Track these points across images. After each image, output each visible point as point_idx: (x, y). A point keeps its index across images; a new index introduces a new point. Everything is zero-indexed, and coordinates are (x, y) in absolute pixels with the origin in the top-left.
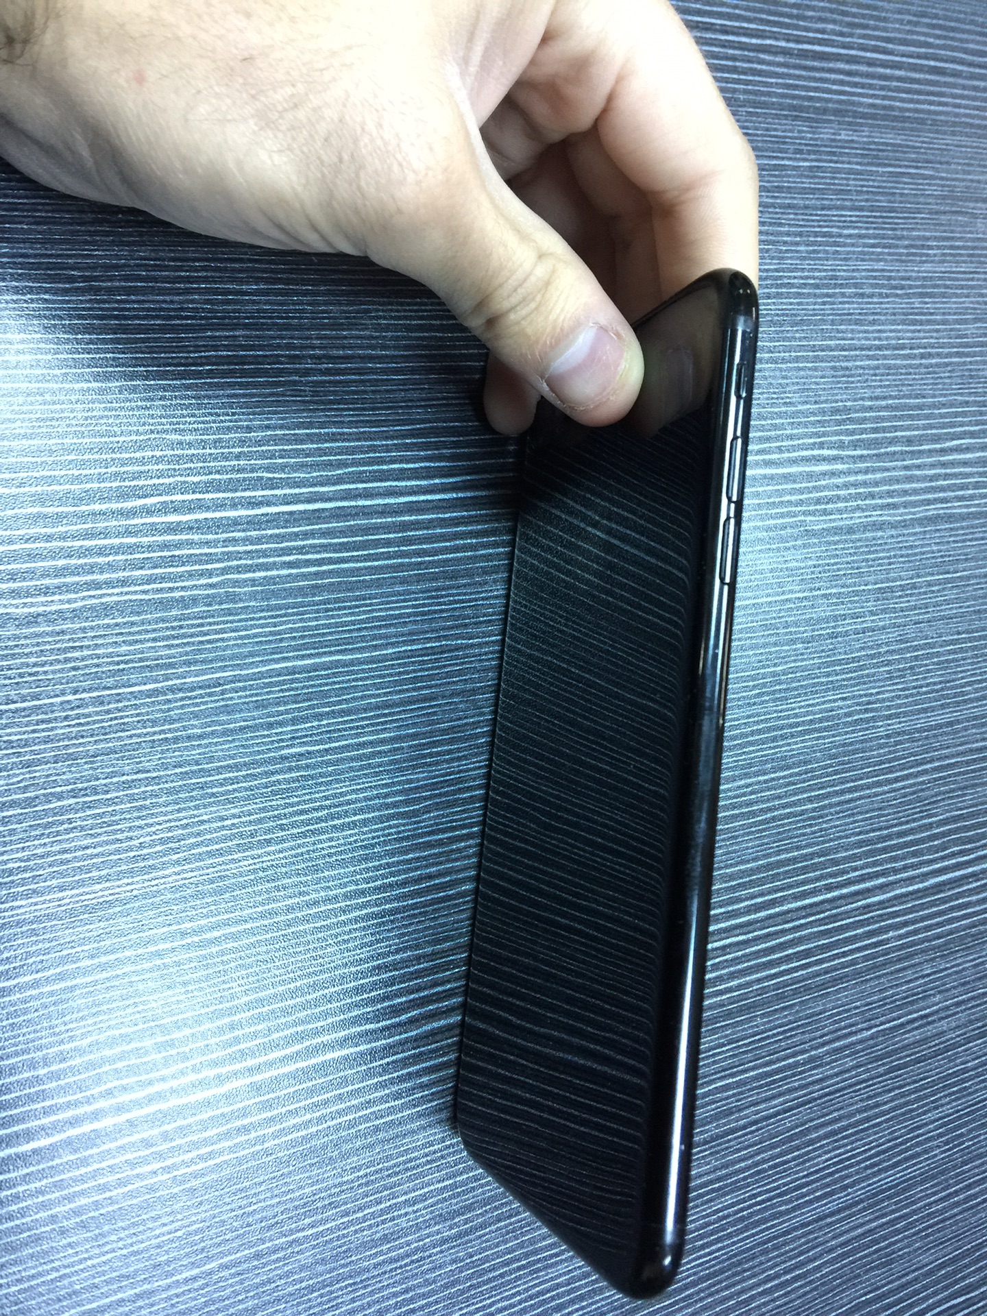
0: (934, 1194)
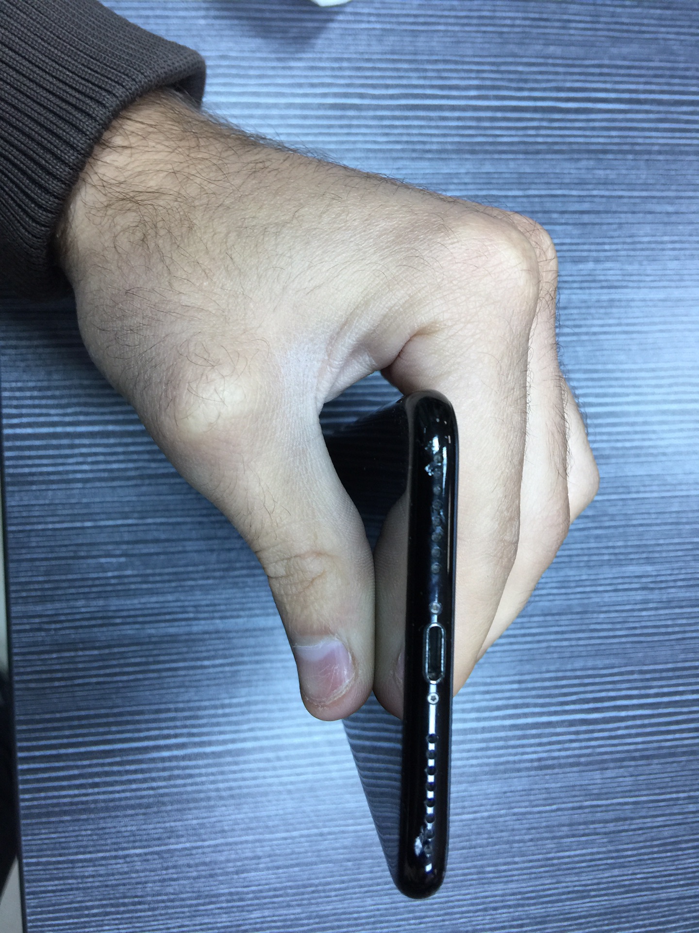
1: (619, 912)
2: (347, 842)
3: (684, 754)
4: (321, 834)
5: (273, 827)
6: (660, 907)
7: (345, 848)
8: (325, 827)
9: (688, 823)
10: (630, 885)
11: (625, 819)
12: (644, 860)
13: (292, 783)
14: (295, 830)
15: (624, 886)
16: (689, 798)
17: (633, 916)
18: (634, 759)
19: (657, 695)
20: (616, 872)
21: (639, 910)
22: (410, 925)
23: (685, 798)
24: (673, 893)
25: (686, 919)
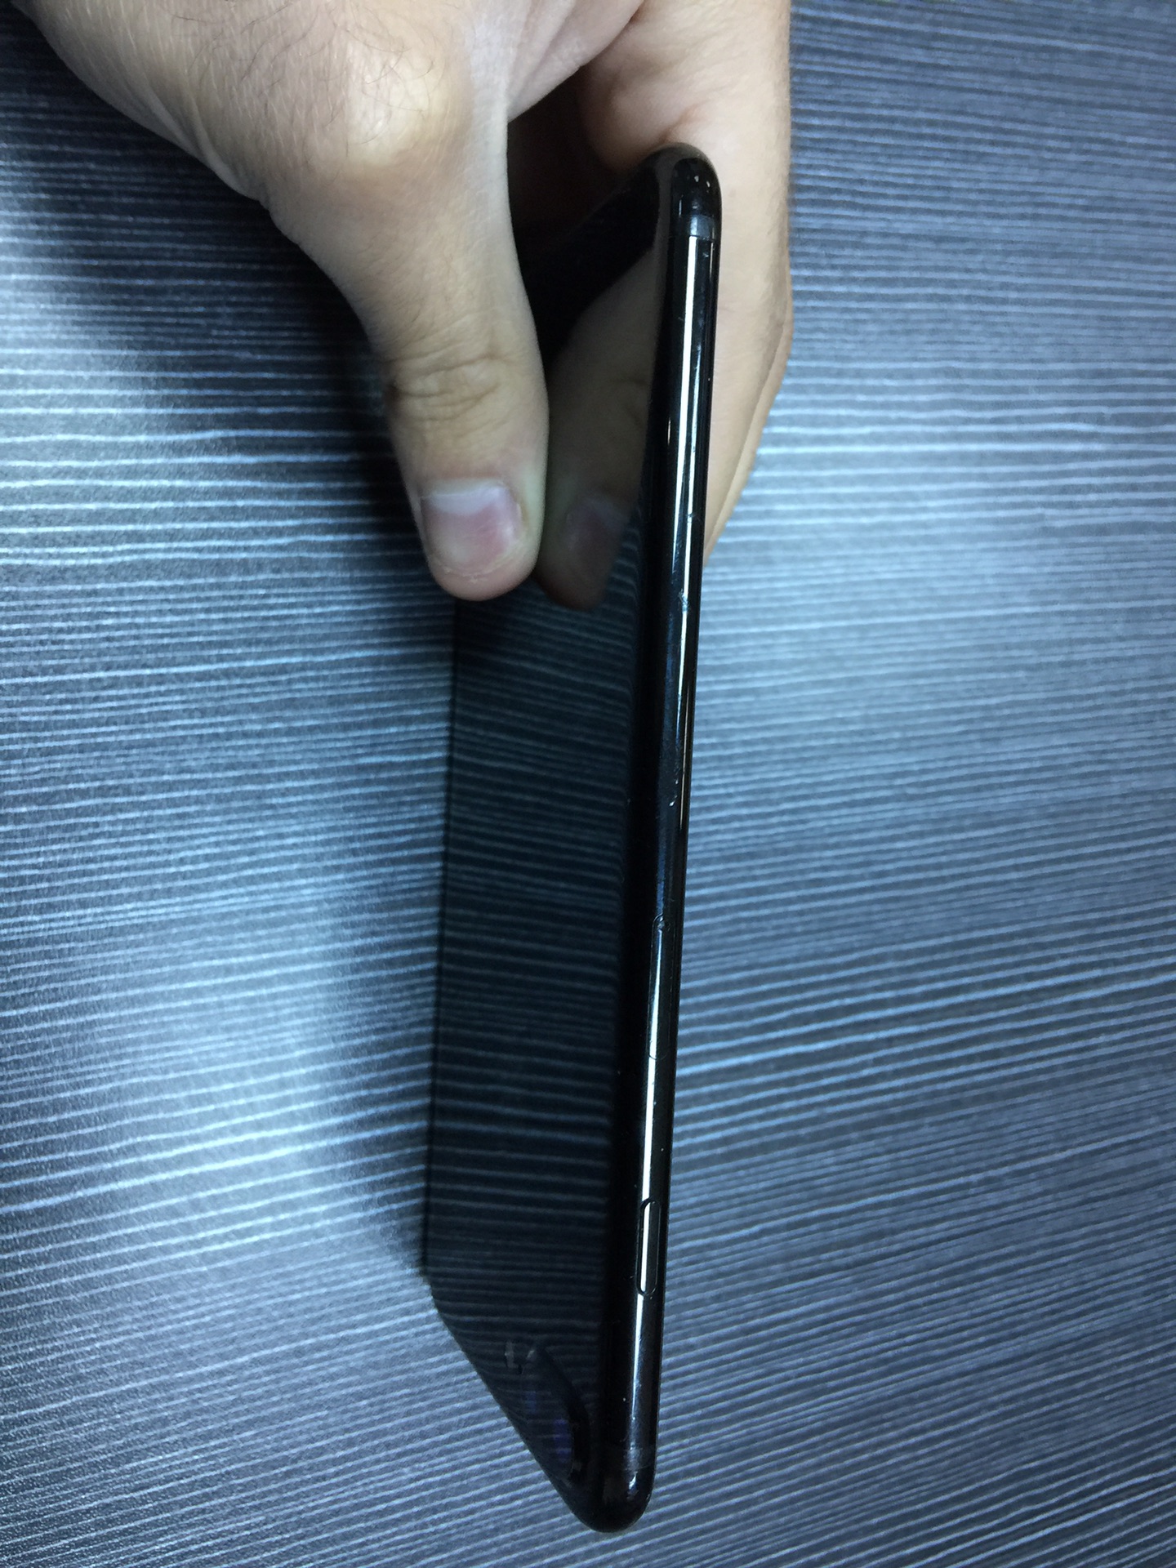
0: (1126, 1352)
1: (878, 1412)
2: (356, 1360)
3: (976, 1100)
4: (299, 1352)
5: (192, 1352)
6: (948, 1390)
7: (351, 1371)
8: (306, 1336)
9: (987, 1228)
10: (895, 1358)
11: (880, 1234)
12: (918, 1307)
13: (228, 1254)
14: (241, 1352)
15: (886, 1361)
16: (988, 1181)
17: (904, 1415)
18: (891, 1119)
19: (927, 996)
20: (870, 1336)
21: (912, 1401)
22: (492, 1505)
23: (980, 1183)
24: (968, 1362)
25: (993, 1406)
